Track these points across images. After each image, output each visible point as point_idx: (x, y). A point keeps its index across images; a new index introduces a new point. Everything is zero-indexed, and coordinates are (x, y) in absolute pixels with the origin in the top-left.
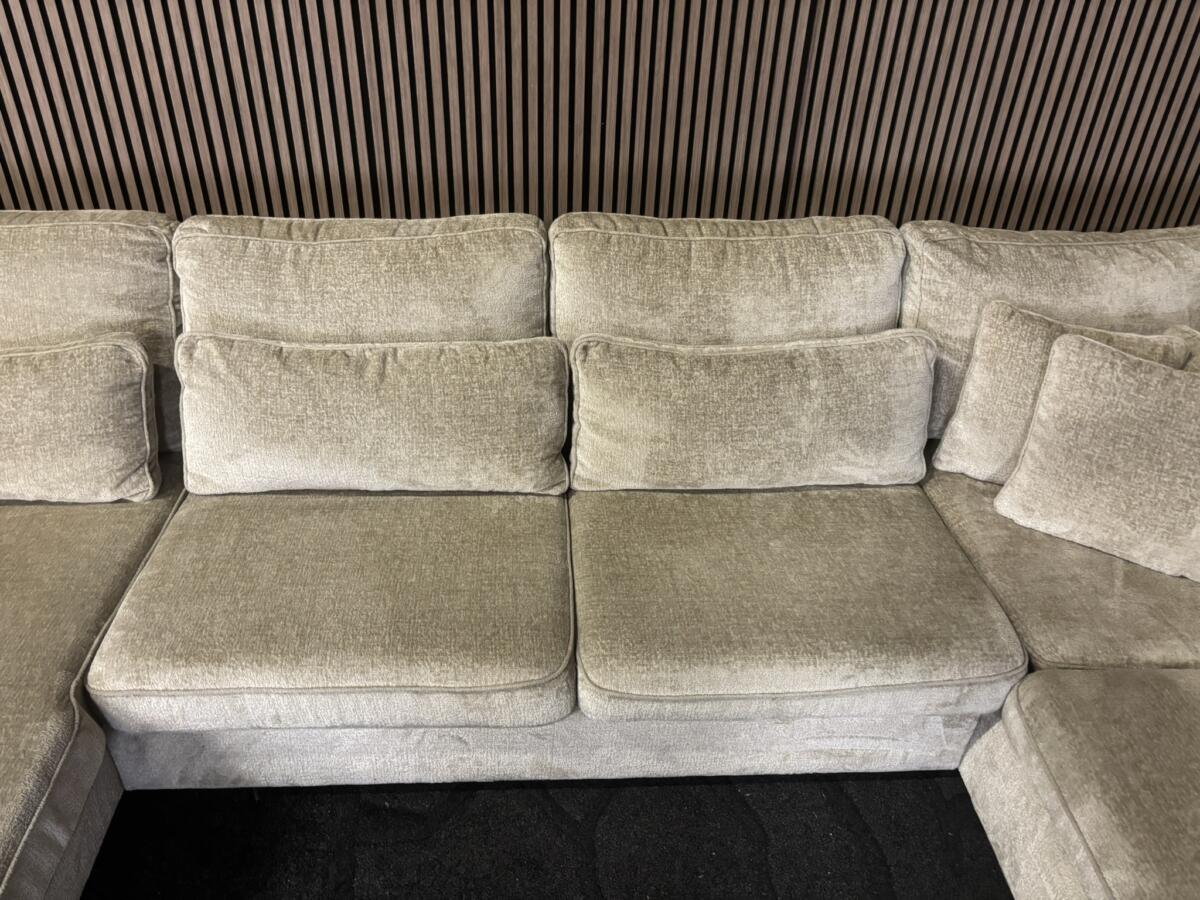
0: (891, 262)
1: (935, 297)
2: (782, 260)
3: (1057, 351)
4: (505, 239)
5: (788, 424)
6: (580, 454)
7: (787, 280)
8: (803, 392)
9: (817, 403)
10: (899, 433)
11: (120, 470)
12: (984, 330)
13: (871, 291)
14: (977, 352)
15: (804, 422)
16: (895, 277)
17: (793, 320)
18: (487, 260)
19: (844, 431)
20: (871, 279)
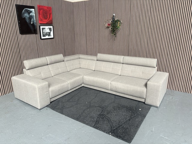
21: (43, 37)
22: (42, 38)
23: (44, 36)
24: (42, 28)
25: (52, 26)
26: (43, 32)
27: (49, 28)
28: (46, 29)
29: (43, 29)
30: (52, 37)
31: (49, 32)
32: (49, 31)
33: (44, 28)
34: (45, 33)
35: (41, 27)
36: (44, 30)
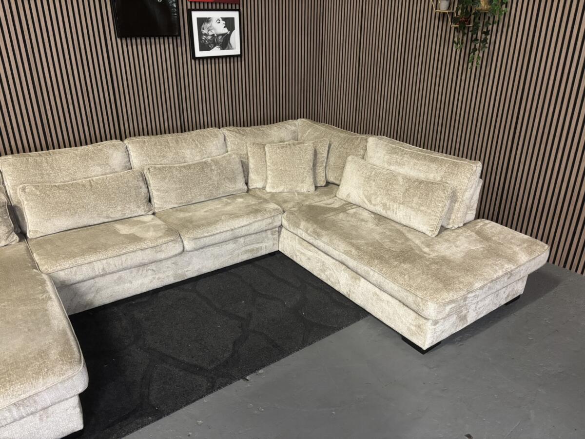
0: (221, 137)
1: (235, 145)
2: (193, 140)
3: (267, 149)
4: (114, 145)
5: (210, 179)
6: (155, 201)
7: (197, 145)
8: (211, 170)
9: (216, 172)
10: (238, 178)
11: (7, 233)
12: (249, 149)
13: (218, 145)
14: (249, 155)
15: (214, 178)
16: (223, 141)
17: (202, 155)
18: (111, 151)
19: (224, 179)
20: (217, 142)
21: (201, 50)
22: (199, 54)
23: (203, 48)
24: (199, 19)
25: (239, 10)
26: (200, 34)
27: (224, 19)
28: (214, 23)
29: (201, 21)
30: (236, 51)
31: (223, 35)
32: (226, 31)
33: (207, 20)
34: (209, 37)
35: (196, 15)
36: (206, 26)
